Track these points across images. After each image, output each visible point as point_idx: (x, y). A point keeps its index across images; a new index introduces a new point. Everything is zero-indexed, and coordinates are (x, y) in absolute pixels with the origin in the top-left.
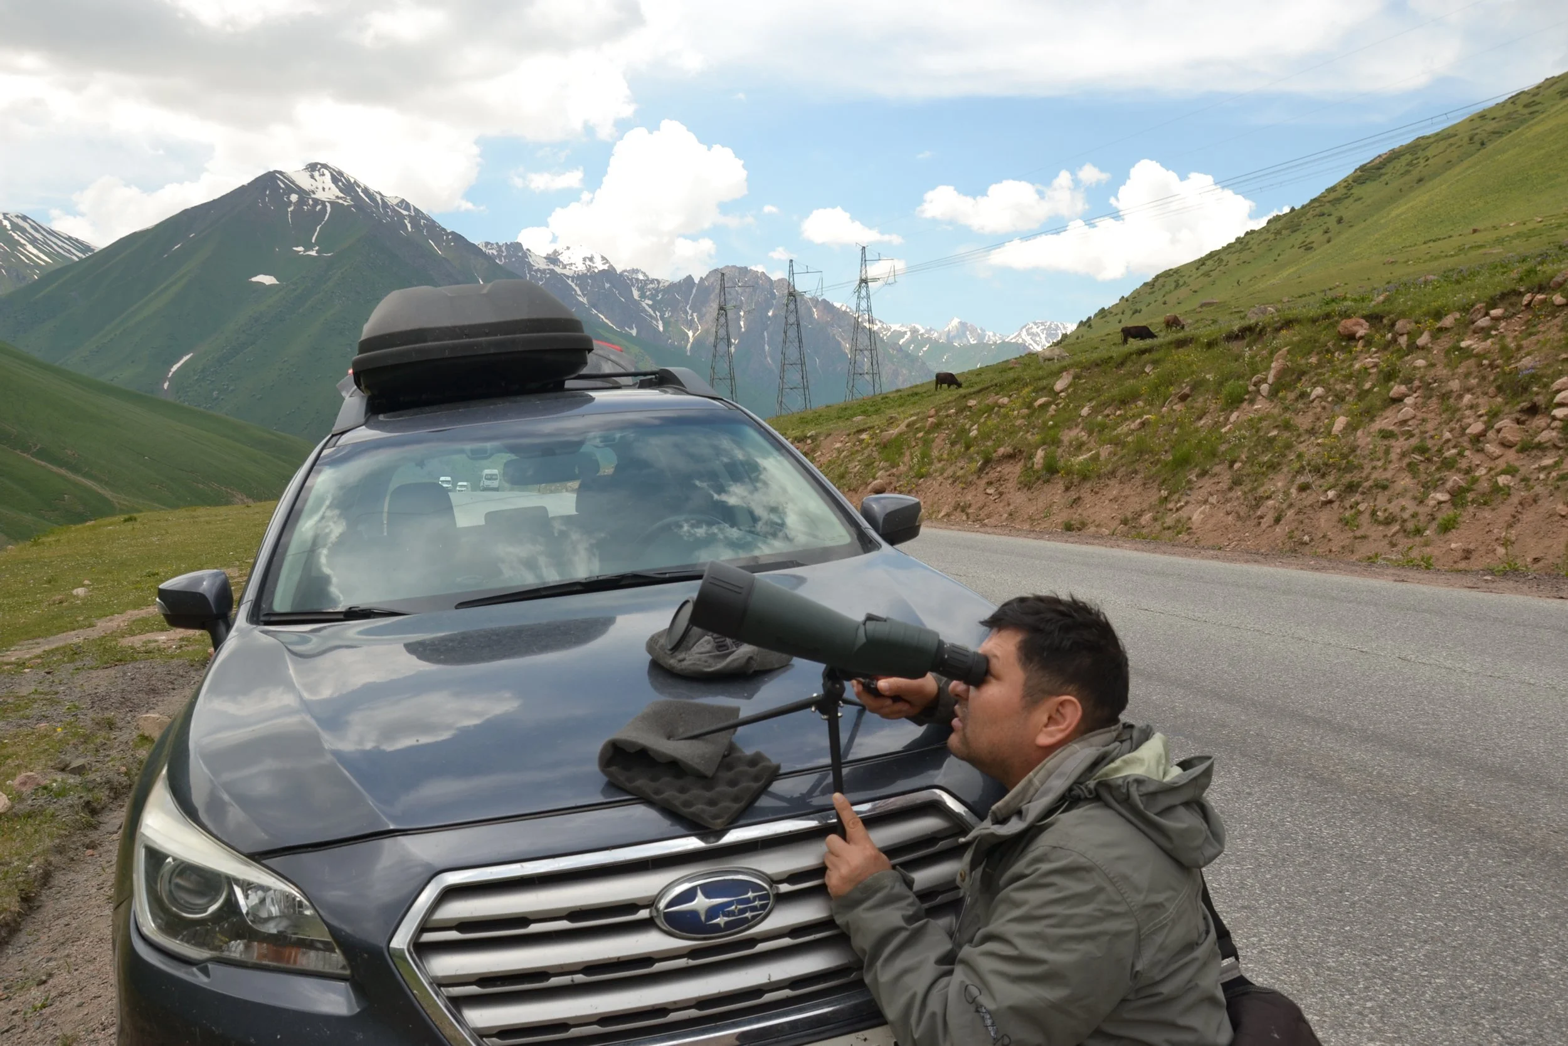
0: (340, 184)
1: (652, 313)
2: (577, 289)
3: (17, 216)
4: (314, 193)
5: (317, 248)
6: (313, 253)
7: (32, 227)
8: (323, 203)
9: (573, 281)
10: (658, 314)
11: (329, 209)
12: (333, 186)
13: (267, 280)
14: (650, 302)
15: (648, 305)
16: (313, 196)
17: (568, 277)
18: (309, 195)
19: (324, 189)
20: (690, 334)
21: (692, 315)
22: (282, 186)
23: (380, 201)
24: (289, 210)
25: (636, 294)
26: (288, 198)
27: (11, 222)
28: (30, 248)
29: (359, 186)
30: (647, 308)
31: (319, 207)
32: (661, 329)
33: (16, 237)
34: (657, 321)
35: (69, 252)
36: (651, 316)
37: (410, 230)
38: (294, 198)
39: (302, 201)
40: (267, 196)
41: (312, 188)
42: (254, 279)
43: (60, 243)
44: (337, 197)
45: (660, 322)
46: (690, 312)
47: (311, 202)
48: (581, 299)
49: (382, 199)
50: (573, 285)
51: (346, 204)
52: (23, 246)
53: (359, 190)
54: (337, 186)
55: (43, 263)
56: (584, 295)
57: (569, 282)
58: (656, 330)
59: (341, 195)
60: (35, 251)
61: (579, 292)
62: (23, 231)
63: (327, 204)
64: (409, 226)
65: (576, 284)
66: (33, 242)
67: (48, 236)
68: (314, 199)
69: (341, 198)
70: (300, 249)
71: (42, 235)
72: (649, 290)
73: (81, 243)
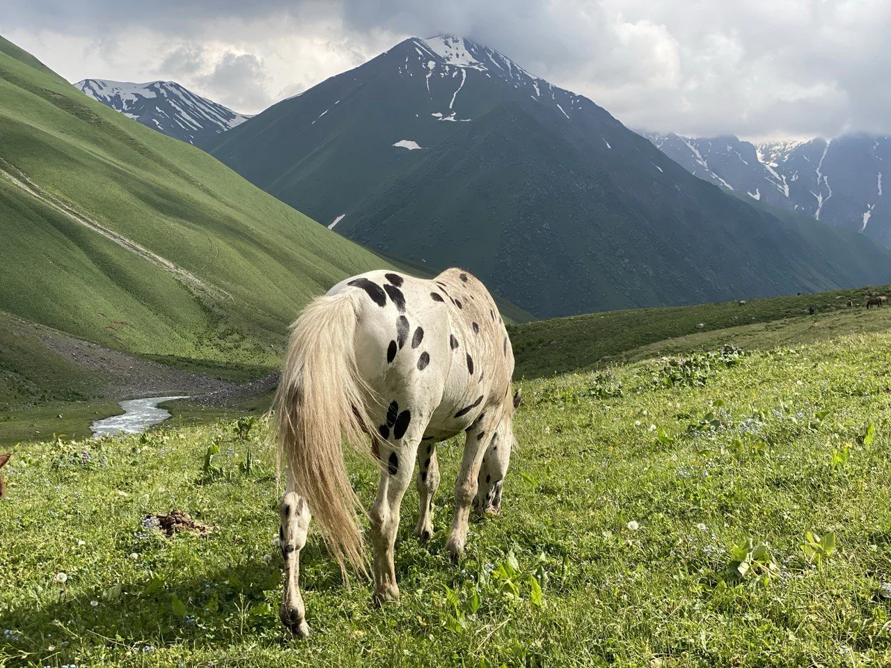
0: (473, 50)
1: (777, 176)
2: (697, 152)
3: (171, 85)
4: (449, 60)
5: (455, 114)
6: (452, 119)
7: (184, 94)
8: (459, 69)
9: (692, 144)
10: (784, 178)
11: (464, 76)
12: (466, 53)
13: (411, 145)
14: (776, 165)
15: (772, 167)
16: (448, 62)
17: (687, 140)
18: (445, 61)
19: (457, 55)
20: (820, 199)
21: (822, 178)
22: (420, 53)
23: (509, 66)
24: (427, 77)
25: (759, 156)
26: (426, 65)
27: (167, 90)
28: (184, 114)
29: (490, 52)
30: (772, 171)
31: (455, 74)
32: (787, 194)
33: (173, 105)
34: (782, 184)
35: (215, 117)
36: (776, 179)
37: (539, 94)
38: (431, 65)
39: (438, 68)
40: (406, 63)
41: (447, 55)
42: (397, 145)
43: (207, 110)
44: (470, 63)
45: (786, 186)
46: (820, 175)
47: (447, 69)
48: (700, 162)
49: (511, 64)
50: (693, 149)
51: (481, 70)
52: (179, 113)
53: (490, 56)
54: (471, 53)
55: (196, 129)
56: (704, 159)
57: (689, 145)
58: (782, 194)
59: (474, 61)
60: (189, 118)
61: (699, 156)
62: (177, 98)
63: (463, 70)
64: (538, 90)
65: (696, 148)
66: (186, 108)
67: (196, 103)
68: (450, 66)
69: (474, 64)
70: (439, 115)
71: (192, 102)
72: (775, 152)
73: (224, 109)
